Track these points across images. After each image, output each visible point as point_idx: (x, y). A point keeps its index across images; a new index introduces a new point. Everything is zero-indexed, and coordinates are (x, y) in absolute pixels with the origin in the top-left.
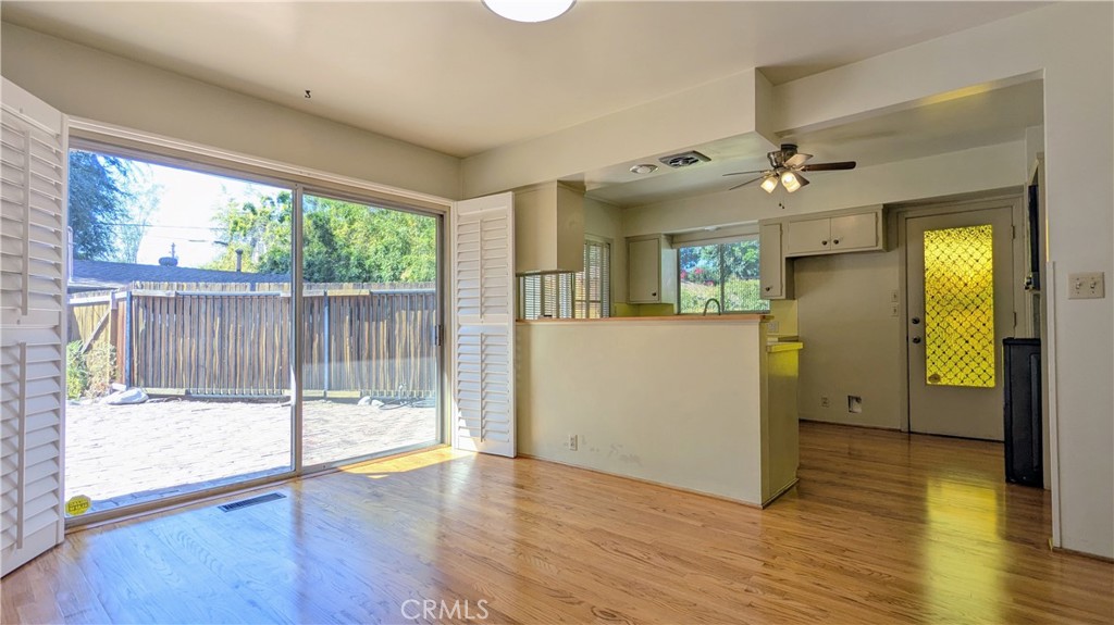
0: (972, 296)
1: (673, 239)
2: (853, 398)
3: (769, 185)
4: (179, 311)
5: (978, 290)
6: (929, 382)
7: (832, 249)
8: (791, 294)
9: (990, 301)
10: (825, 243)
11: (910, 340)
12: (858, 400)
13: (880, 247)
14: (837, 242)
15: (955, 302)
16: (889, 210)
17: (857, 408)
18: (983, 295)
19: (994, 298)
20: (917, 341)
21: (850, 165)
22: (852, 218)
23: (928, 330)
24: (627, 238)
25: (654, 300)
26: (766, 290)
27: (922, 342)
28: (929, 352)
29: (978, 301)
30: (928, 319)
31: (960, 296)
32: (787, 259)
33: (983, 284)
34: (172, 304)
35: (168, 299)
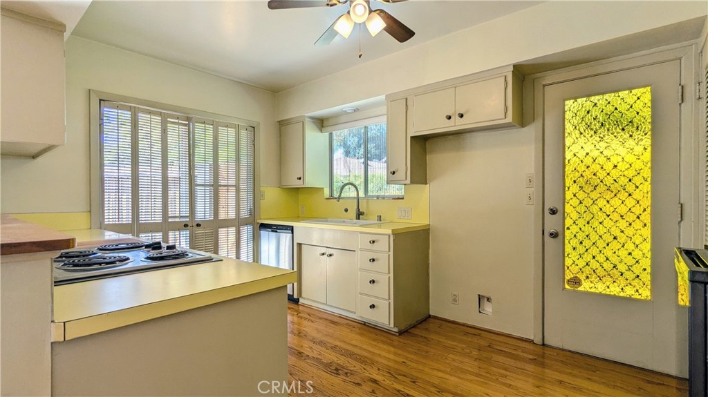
0: (623, 181)
1: (321, 123)
2: (483, 297)
5: (631, 173)
6: (567, 286)
7: (457, 125)
8: (416, 177)
9: (647, 187)
10: (449, 118)
11: (547, 234)
12: (488, 299)
13: (509, 119)
14: (461, 116)
15: (602, 188)
16: (521, 73)
17: (487, 310)
18: (638, 180)
19: (652, 184)
20: (554, 235)
23: (568, 222)
24: (279, 122)
25: (299, 184)
26: (392, 174)
27: (560, 237)
28: (568, 249)
29: (630, 188)
30: (568, 208)
31: (609, 181)
32: (412, 138)
33: (638, 165)
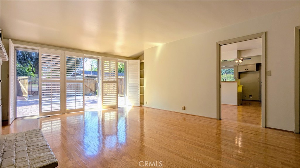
3: (237, 62)
4: (122, 81)
7: (247, 71)
8: (239, 78)
12: (251, 96)
13: (255, 70)
14: (248, 69)
16: (257, 64)
17: (251, 97)
21: (251, 59)
22: (251, 66)
26: (235, 77)
32: (239, 72)
34: (121, 80)
35: (120, 79)
